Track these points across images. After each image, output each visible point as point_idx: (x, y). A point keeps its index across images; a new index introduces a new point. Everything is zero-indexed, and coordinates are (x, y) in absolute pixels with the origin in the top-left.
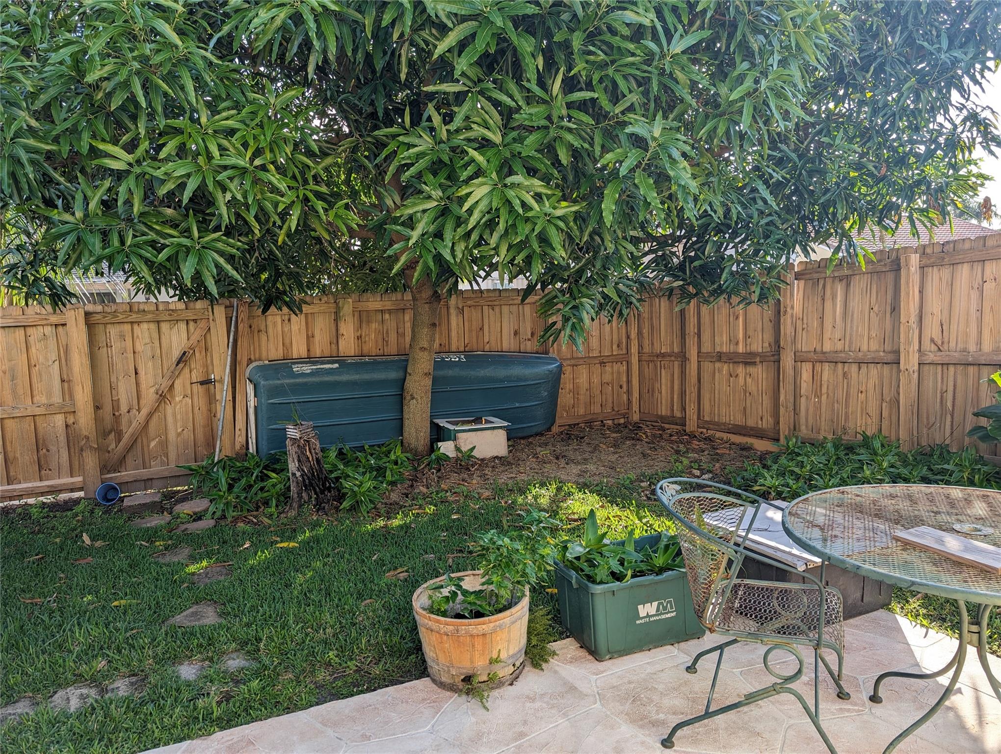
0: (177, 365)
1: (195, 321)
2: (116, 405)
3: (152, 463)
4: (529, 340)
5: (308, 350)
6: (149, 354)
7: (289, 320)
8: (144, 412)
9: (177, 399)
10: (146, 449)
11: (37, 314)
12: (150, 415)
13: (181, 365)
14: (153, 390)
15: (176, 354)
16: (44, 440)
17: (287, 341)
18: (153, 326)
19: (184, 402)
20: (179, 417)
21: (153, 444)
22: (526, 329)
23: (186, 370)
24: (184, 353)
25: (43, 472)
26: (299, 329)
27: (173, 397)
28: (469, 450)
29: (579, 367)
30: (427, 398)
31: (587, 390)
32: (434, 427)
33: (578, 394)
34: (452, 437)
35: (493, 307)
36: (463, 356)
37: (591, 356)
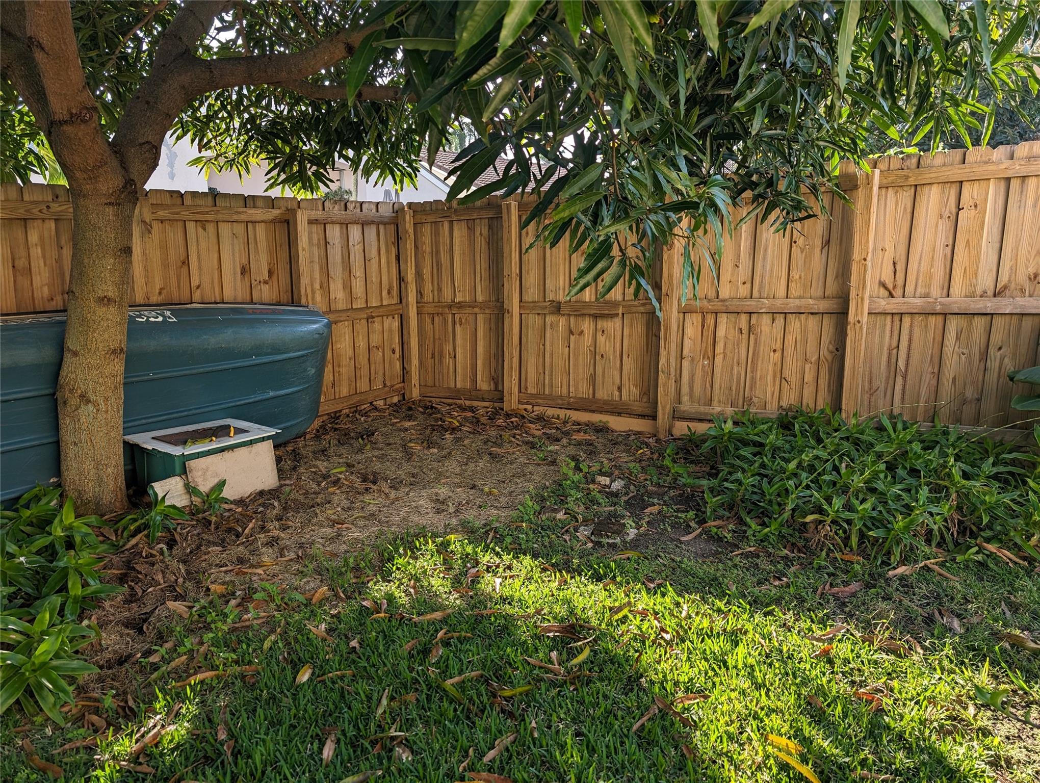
4: (266, 282)
22: (261, 265)
28: (213, 489)
29: (339, 324)
30: (117, 401)
31: (350, 359)
32: (133, 452)
33: (339, 366)
34: (178, 469)
35: (203, 224)
36: (168, 313)
37: (354, 307)
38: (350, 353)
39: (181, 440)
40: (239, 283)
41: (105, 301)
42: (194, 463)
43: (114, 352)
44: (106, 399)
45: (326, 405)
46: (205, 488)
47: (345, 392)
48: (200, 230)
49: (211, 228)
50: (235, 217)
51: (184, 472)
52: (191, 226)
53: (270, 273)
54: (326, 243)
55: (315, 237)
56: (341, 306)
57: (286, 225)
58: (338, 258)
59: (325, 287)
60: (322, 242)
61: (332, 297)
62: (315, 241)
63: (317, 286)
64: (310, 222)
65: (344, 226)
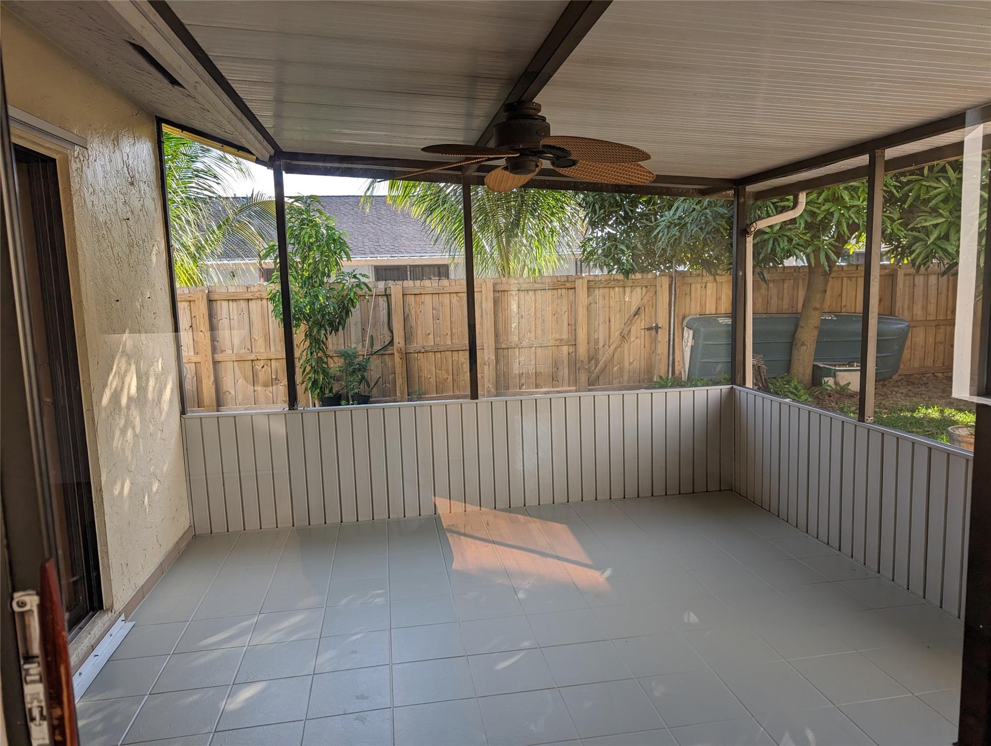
0: (634, 316)
1: (646, 287)
2: (597, 342)
3: (614, 382)
5: (716, 309)
6: (618, 309)
7: (705, 287)
8: (613, 347)
9: (632, 339)
10: (611, 371)
11: (558, 281)
12: (616, 349)
13: (637, 316)
14: (618, 333)
15: (634, 309)
16: (556, 362)
17: (703, 302)
18: (621, 289)
19: (635, 342)
20: (632, 352)
21: (615, 369)
23: (639, 321)
24: (639, 308)
25: (554, 382)
26: (712, 293)
27: (629, 338)
28: (845, 385)
29: (917, 328)
30: (814, 346)
31: (922, 347)
32: (815, 368)
33: (915, 350)
34: (832, 374)
35: (850, 278)
36: (833, 316)
37: (928, 319)
38: (922, 343)
39: (835, 366)
41: (815, 309)
42: (838, 373)
43: (816, 327)
44: (811, 344)
45: (903, 369)
46: (842, 384)
47: (917, 365)
48: (849, 281)
49: (854, 280)
51: (835, 376)
52: (845, 279)
54: (914, 285)
55: (907, 283)
56: (919, 318)
57: (891, 277)
58: (921, 293)
59: (911, 309)
60: (912, 284)
61: (915, 313)
62: (908, 285)
63: (906, 307)
64: (905, 275)
65: (926, 276)
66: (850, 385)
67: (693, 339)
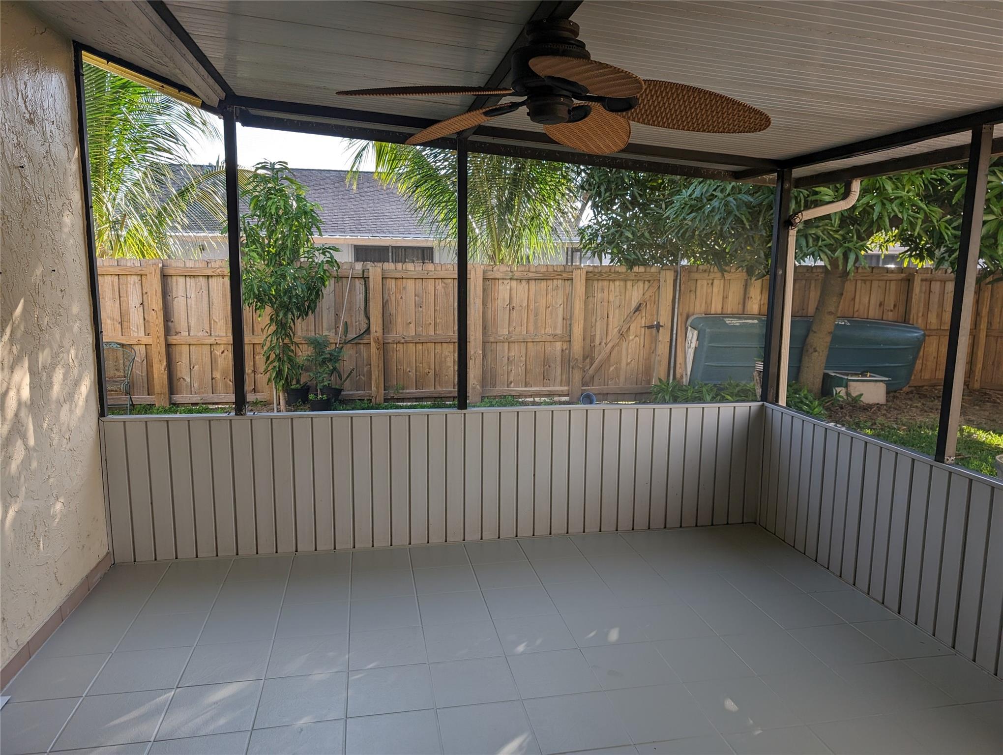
0: (634, 313)
1: (649, 281)
2: (593, 340)
3: (609, 383)
4: (891, 311)
5: (722, 308)
6: (618, 304)
7: (712, 284)
8: (610, 346)
9: (631, 338)
10: (606, 372)
11: (554, 271)
12: (613, 348)
13: (637, 313)
14: (616, 330)
15: (634, 304)
16: (548, 360)
17: (709, 301)
18: (622, 283)
19: (635, 340)
20: (630, 351)
21: (612, 369)
22: (890, 302)
23: (639, 317)
24: (640, 304)
25: (545, 380)
26: (718, 291)
27: (628, 336)
28: (857, 396)
29: (931, 337)
30: (826, 353)
31: (934, 358)
32: (826, 376)
33: (926, 360)
34: (844, 385)
35: (865, 281)
36: (846, 321)
37: (942, 328)
38: (935, 354)
39: (847, 375)
40: (877, 310)
41: (830, 313)
42: (851, 383)
43: (829, 333)
44: (823, 351)
45: (915, 380)
46: (854, 394)
47: (927, 376)
48: (863, 285)
49: (868, 283)
50: (882, 278)
51: (846, 386)
53: (895, 306)
54: (930, 291)
55: (924, 288)
56: (934, 327)
57: (908, 282)
58: (936, 300)
59: (925, 316)
60: (928, 291)
61: (929, 322)
62: (924, 291)
63: (920, 314)
64: (922, 280)
65: (943, 283)
66: (863, 397)
67: (697, 340)
